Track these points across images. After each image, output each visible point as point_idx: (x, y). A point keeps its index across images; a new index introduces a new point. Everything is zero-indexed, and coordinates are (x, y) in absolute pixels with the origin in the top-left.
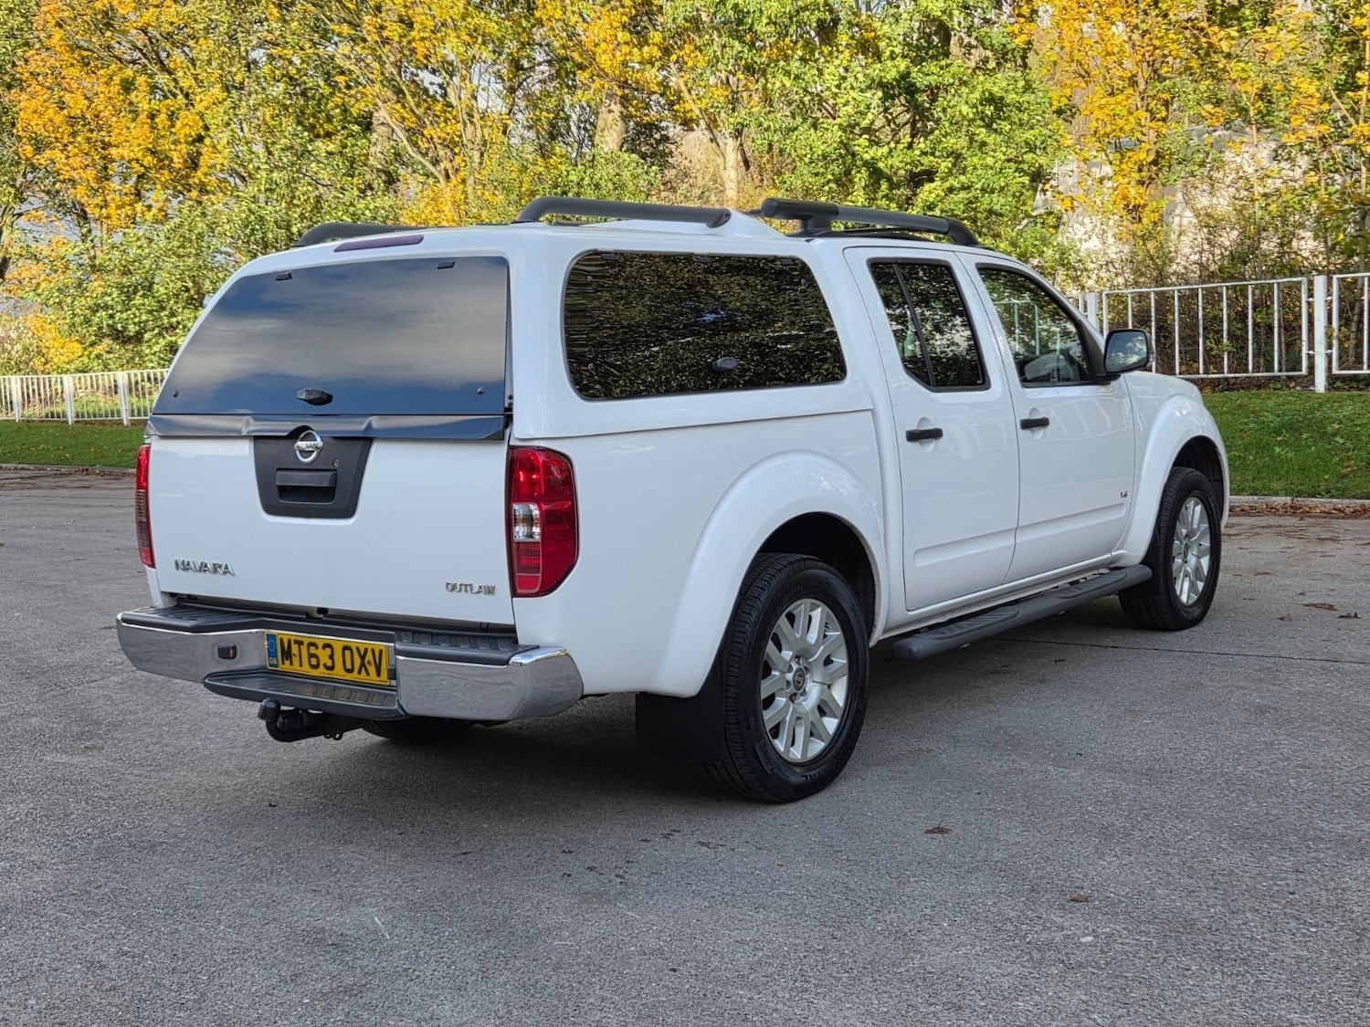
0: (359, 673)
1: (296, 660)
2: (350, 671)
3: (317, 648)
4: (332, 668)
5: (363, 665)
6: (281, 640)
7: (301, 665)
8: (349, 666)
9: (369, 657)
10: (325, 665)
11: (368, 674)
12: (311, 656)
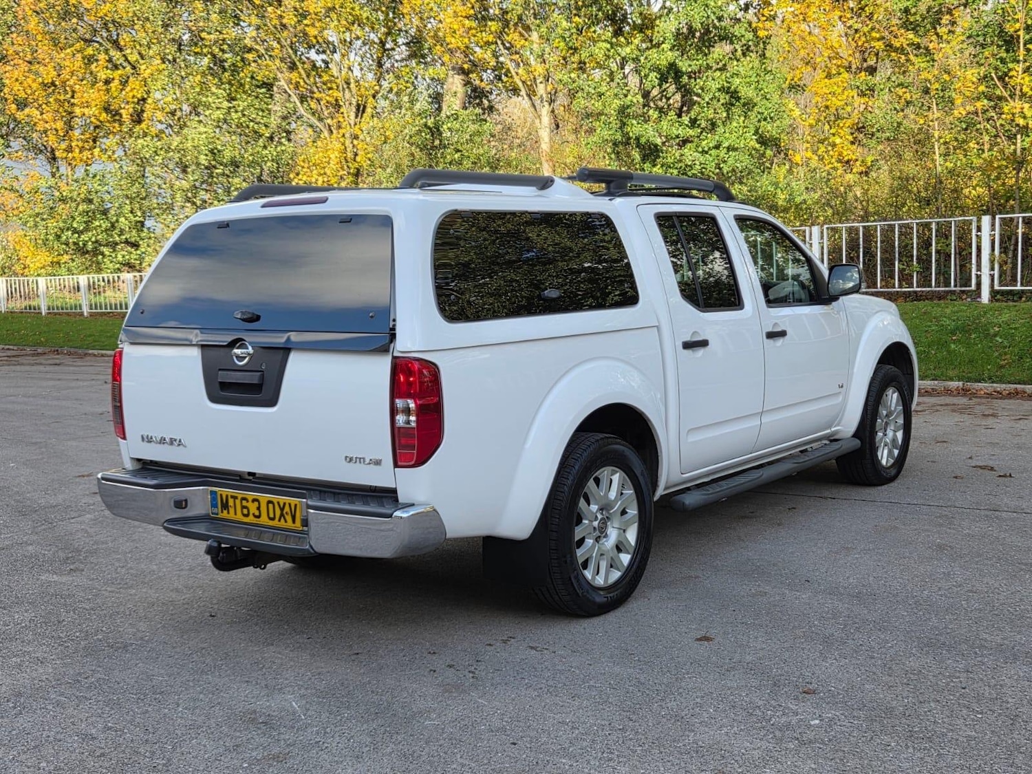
0: (279, 520)
1: (232, 510)
2: (273, 519)
3: (248, 501)
4: (259, 517)
5: (282, 515)
6: (221, 495)
7: (236, 514)
8: (272, 516)
9: (287, 509)
10: (254, 514)
11: (286, 522)
12: (243, 507)
